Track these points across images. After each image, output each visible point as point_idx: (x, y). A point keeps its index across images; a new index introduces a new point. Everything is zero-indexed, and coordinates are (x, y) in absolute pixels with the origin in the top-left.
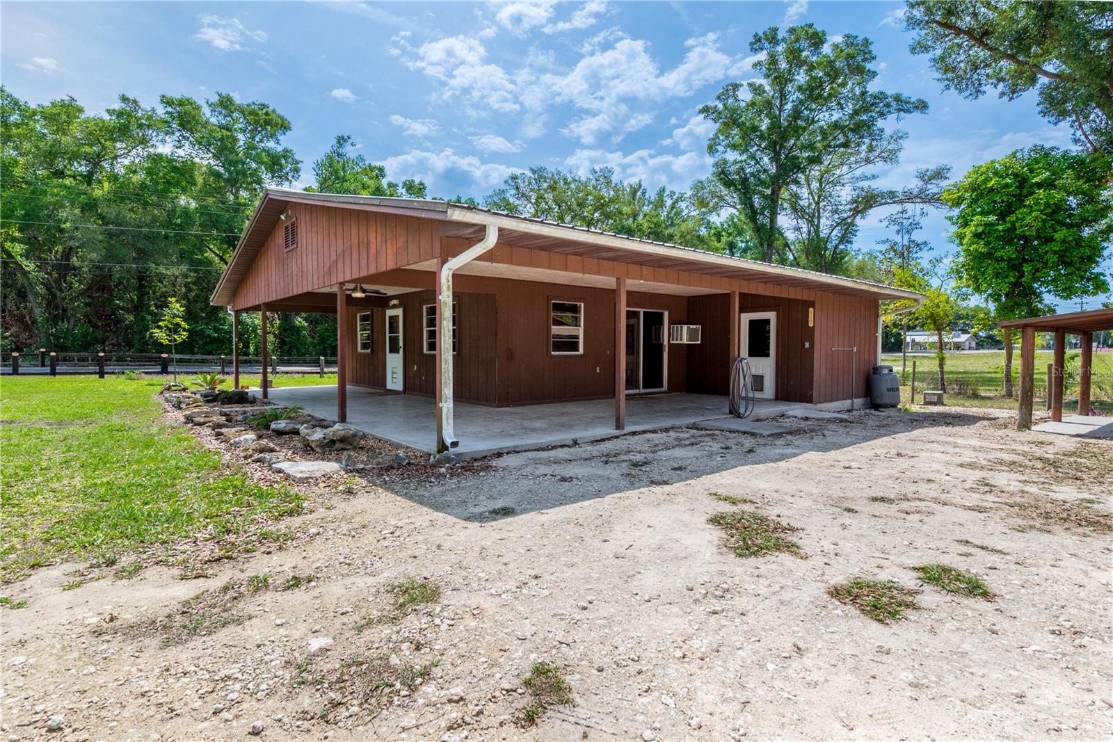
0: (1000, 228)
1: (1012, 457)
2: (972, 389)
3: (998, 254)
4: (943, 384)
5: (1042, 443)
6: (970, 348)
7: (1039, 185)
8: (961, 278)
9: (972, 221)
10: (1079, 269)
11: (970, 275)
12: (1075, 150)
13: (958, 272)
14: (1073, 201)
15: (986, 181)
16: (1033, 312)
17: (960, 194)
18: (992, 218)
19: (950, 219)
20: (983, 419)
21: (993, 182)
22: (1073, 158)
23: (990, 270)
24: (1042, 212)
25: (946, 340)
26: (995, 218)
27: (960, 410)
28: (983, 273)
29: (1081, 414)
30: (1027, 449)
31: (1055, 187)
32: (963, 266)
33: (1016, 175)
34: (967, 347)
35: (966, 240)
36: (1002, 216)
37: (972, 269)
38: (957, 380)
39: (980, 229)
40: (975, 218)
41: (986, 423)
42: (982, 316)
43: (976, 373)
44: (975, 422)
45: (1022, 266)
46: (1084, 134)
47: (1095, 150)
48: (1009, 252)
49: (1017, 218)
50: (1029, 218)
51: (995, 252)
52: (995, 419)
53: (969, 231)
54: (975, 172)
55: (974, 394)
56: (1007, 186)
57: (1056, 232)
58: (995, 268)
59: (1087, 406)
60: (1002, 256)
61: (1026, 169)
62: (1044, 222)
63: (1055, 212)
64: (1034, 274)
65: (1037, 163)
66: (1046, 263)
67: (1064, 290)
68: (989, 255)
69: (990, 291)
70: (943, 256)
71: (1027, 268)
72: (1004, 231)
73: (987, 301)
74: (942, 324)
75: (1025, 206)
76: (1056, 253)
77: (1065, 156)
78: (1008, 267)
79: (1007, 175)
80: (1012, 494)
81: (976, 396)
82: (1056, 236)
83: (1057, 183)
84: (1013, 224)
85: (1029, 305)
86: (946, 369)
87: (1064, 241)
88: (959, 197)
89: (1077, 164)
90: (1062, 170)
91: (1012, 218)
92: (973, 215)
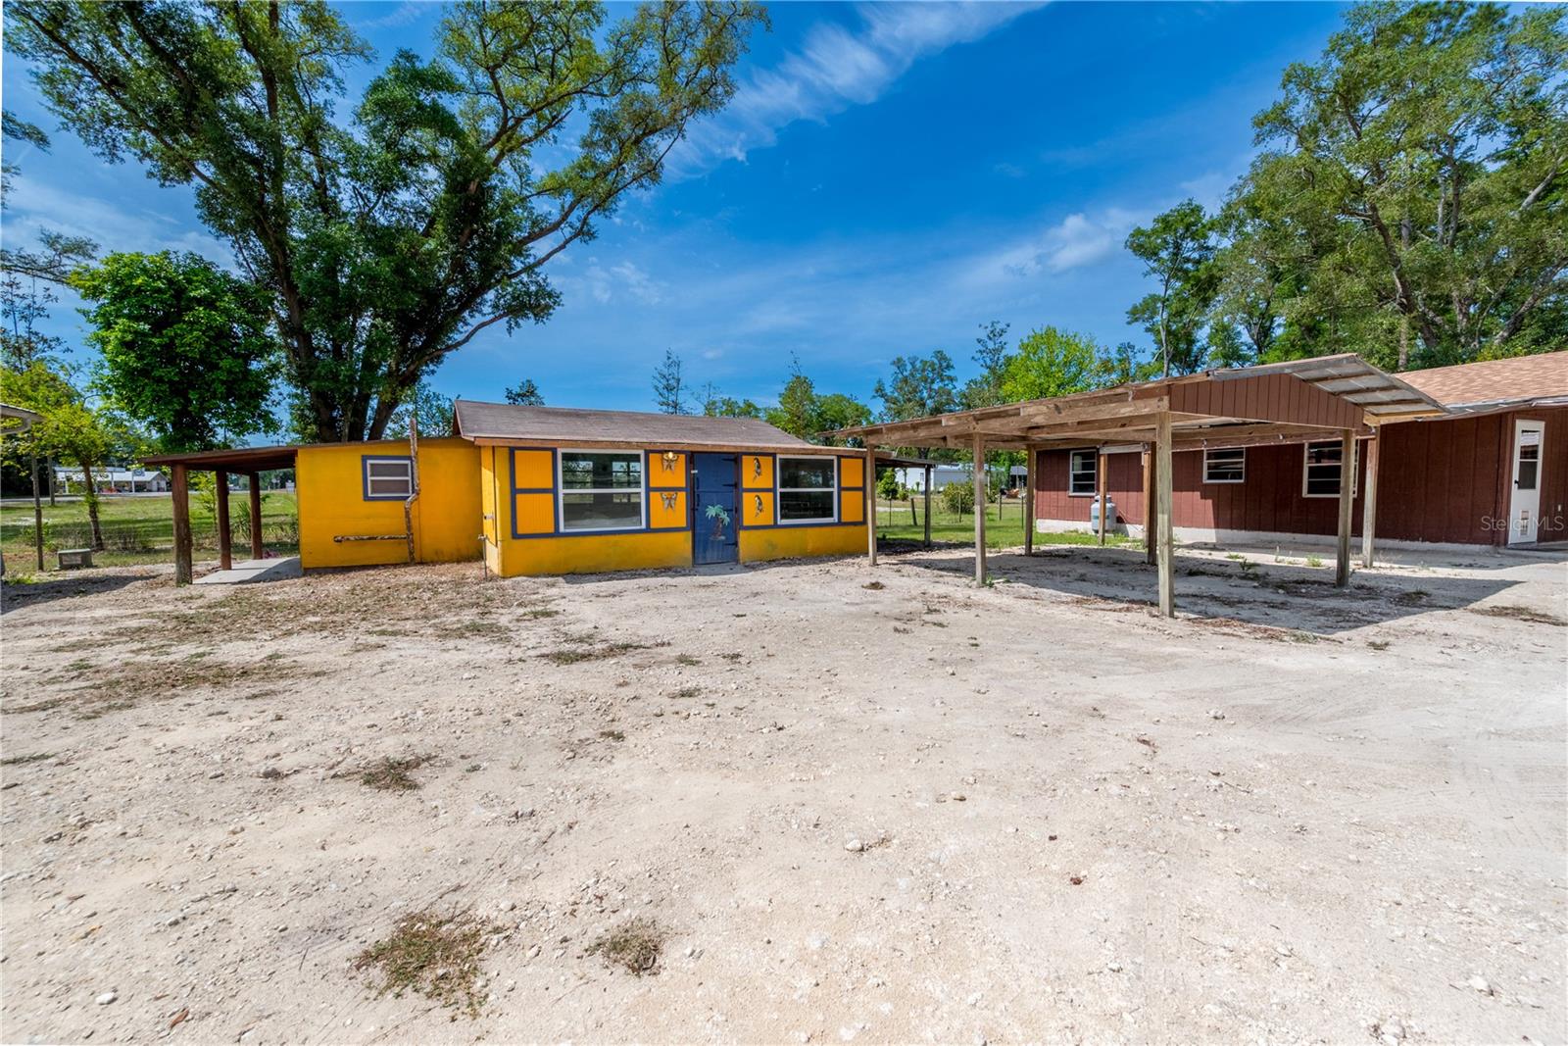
0: (156, 341)
1: (145, 622)
2: (141, 542)
3: (157, 373)
4: (99, 539)
5: (191, 598)
6: (159, 490)
7: (199, 301)
8: (109, 397)
9: (116, 324)
10: (248, 404)
11: (121, 395)
12: (237, 274)
13: (104, 388)
14: (237, 329)
15: (131, 276)
16: (209, 446)
17: (96, 283)
18: (146, 327)
19: (85, 313)
20: (136, 579)
21: (140, 281)
22: (235, 282)
23: (148, 392)
24: (204, 333)
25: (99, 479)
26: (147, 327)
27: (111, 571)
28: (139, 395)
29: (255, 558)
30: (169, 608)
31: (216, 309)
32: (110, 381)
33: (170, 282)
34: (155, 488)
35: (110, 348)
36: (158, 326)
37: (124, 386)
38: (120, 532)
39: (129, 337)
40: (120, 321)
41: (139, 583)
42: (144, 448)
43: (160, 520)
44: (124, 585)
45: (187, 393)
46: (245, 259)
47: (257, 281)
48: (169, 373)
49: (176, 334)
50: (190, 338)
51: (152, 371)
52: (154, 577)
53: (113, 336)
54: (116, 261)
55: (144, 547)
56: (159, 291)
57: (222, 359)
58: (154, 390)
59: (260, 550)
60: (161, 377)
61: (181, 277)
62: (208, 345)
63: (220, 336)
64: (201, 404)
65: (197, 275)
66: (215, 393)
67: (235, 426)
68: (145, 372)
69: (151, 418)
70: (82, 363)
71: (193, 395)
72: (160, 345)
73: (148, 428)
74: (89, 457)
75: (184, 322)
76: (223, 383)
77: (225, 276)
78: (172, 392)
79: (159, 278)
80: (111, 671)
81: (148, 551)
82: (221, 364)
83: (218, 304)
84: (172, 339)
85: (202, 439)
86: (101, 517)
87: (230, 372)
88: (95, 288)
89: (239, 291)
90: (223, 291)
91: (169, 332)
92: (117, 317)
